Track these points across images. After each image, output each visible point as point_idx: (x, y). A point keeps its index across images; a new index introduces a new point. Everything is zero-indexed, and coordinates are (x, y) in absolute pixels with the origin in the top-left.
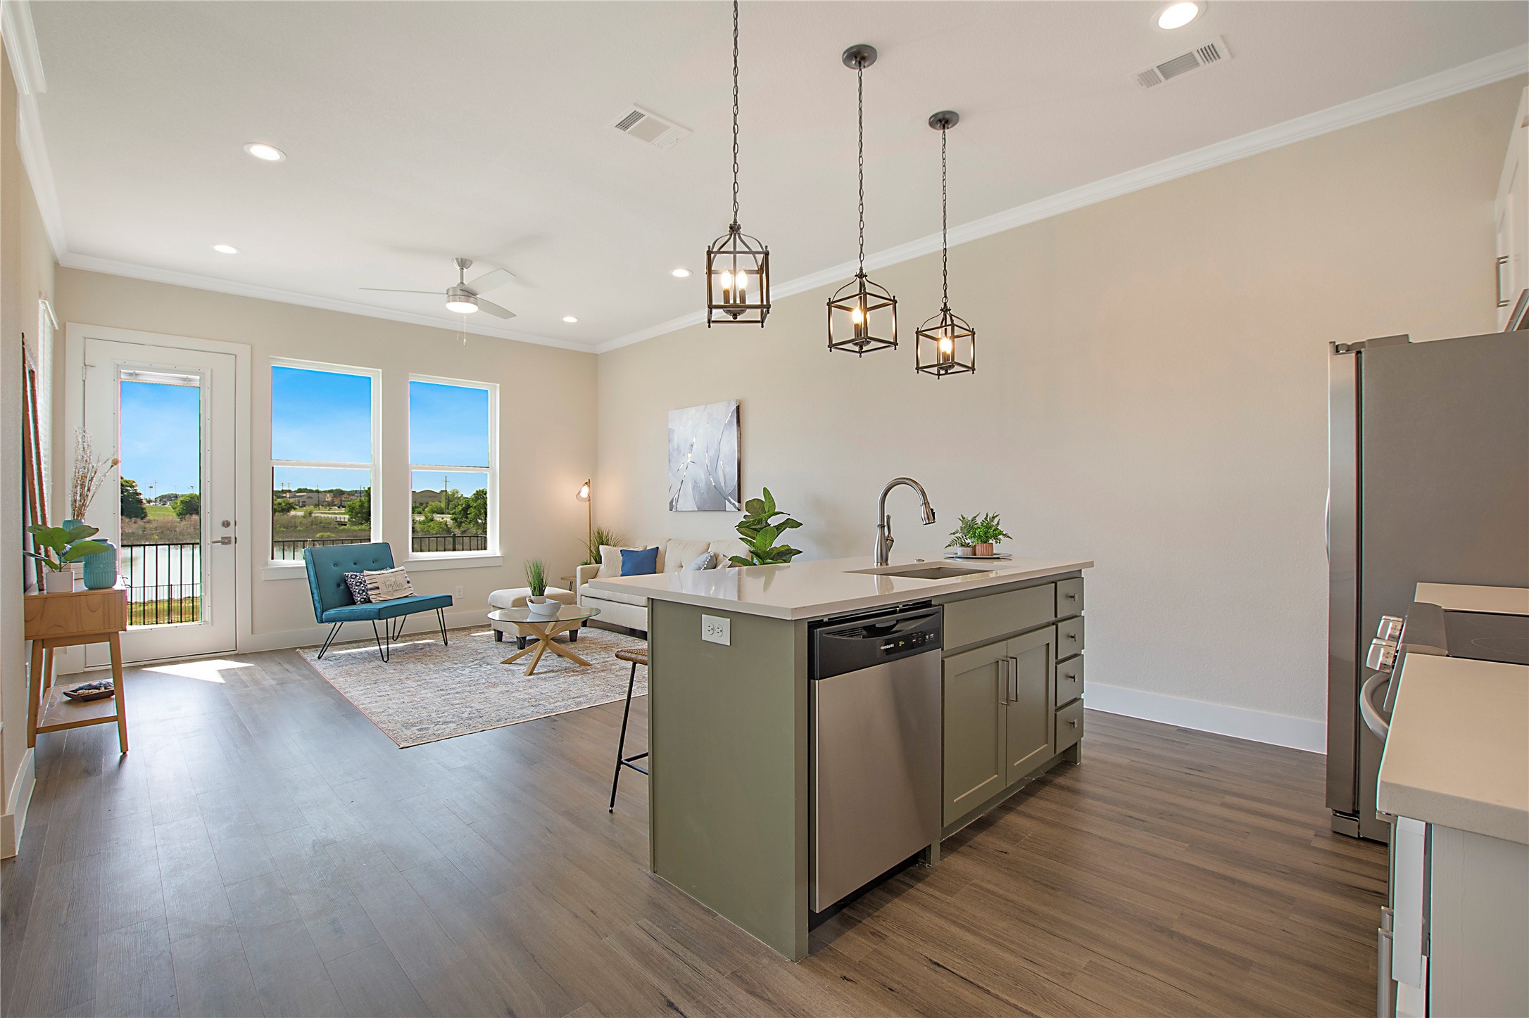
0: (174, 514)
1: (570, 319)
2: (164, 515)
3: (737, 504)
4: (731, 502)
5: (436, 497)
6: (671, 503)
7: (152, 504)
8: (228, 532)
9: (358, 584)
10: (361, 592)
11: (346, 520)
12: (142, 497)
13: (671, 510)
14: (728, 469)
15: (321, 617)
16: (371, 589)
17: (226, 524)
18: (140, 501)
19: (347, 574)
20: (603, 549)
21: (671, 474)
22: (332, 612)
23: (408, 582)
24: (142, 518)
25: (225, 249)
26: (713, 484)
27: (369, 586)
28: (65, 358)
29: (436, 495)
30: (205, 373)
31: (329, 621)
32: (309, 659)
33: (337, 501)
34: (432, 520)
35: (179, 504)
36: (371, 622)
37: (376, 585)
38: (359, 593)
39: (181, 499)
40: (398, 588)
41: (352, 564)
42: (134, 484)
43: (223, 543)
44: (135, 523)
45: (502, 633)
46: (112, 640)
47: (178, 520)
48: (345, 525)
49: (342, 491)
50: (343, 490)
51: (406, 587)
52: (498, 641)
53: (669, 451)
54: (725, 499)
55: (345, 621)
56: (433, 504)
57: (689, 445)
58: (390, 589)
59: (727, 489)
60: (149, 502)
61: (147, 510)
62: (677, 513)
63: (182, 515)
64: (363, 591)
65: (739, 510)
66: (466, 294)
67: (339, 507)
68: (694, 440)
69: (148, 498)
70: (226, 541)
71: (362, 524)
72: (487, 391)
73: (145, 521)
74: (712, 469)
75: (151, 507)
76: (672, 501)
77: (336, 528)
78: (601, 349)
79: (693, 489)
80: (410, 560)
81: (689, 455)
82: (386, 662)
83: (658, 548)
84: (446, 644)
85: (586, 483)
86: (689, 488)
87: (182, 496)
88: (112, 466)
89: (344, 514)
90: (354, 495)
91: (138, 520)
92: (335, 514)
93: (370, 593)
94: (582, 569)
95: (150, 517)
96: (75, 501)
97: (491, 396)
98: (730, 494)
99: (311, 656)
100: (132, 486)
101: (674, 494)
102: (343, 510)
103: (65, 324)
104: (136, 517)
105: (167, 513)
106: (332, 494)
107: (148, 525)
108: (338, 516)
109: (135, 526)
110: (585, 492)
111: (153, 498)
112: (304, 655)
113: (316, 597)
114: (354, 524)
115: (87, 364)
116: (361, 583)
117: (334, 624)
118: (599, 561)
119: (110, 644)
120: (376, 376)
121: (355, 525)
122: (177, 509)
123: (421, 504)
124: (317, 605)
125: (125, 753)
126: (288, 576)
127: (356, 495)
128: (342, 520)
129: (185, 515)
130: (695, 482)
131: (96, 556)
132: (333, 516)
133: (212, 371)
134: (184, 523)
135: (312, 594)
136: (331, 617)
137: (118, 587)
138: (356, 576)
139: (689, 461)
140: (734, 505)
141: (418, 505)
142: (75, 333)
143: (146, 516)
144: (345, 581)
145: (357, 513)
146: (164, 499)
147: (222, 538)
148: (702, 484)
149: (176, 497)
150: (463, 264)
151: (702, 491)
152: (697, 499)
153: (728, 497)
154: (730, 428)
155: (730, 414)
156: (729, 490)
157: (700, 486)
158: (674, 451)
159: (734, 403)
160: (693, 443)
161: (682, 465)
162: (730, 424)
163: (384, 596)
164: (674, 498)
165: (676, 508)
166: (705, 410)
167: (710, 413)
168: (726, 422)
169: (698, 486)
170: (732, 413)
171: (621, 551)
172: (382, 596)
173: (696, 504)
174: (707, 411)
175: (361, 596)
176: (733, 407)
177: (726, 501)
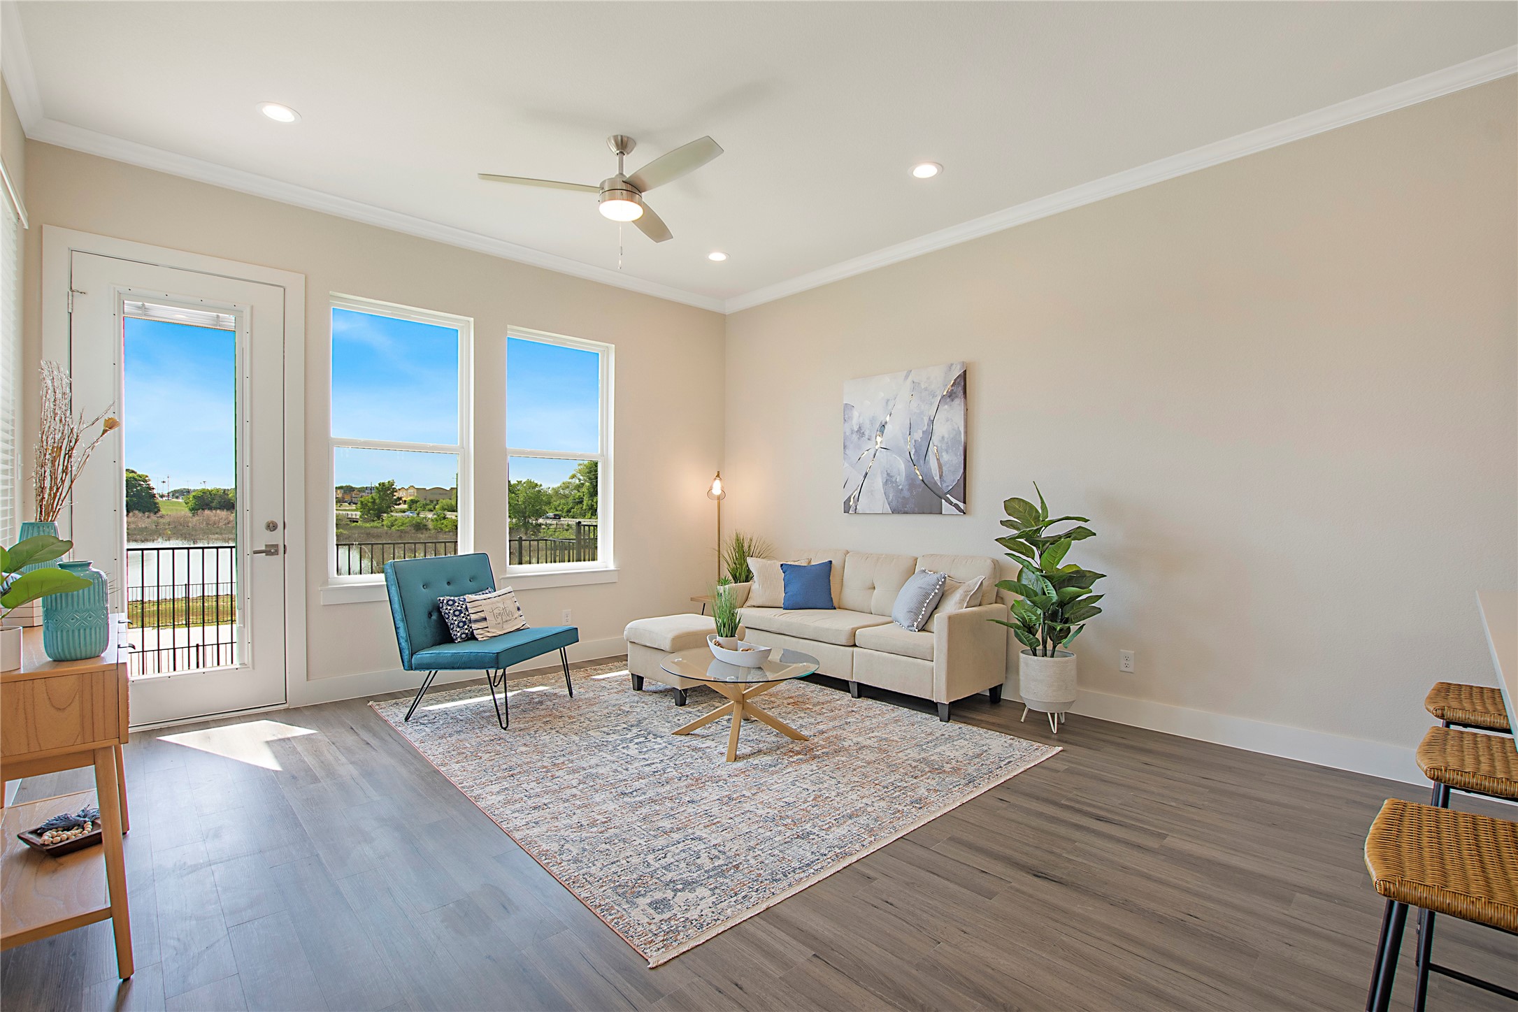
0: (187, 509)
1: (717, 257)
2: (177, 510)
3: (961, 505)
4: (951, 503)
5: (446, 494)
6: (847, 503)
7: (164, 499)
8: (275, 538)
9: (457, 613)
10: (461, 624)
11: (358, 517)
12: (155, 491)
13: (846, 511)
14: (945, 457)
15: (410, 661)
16: (476, 621)
17: (272, 527)
18: (154, 496)
19: (442, 598)
20: (752, 562)
21: (846, 465)
22: (426, 655)
23: (519, 609)
24: (155, 513)
25: (278, 113)
26: (921, 477)
27: (473, 617)
28: (41, 278)
29: (444, 492)
30: (242, 312)
31: (421, 667)
32: (392, 722)
33: (347, 498)
34: (444, 518)
35: (191, 499)
36: (485, 671)
37: (482, 615)
38: (459, 627)
39: (194, 494)
40: (508, 618)
41: (446, 584)
42: (147, 478)
43: (268, 553)
44: (148, 517)
45: (642, 678)
46: (99, 761)
47: (191, 515)
48: (357, 522)
49: (352, 487)
50: (354, 486)
51: (516, 615)
52: (638, 690)
53: (845, 433)
54: (942, 498)
55: (441, 668)
56: (444, 501)
57: (877, 426)
58: (499, 620)
59: (944, 485)
60: (162, 496)
61: (160, 505)
62: (856, 516)
63: (194, 510)
64: (465, 623)
65: (964, 513)
66: (629, 188)
67: (349, 504)
68: (888, 419)
69: (160, 492)
70: (271, 551)
71: (373, 521)
72: (598, 354)
73: (158, 515)
74: (919, 456)
75: (164, 502)
76: (848, 501)
77: (348, 524)
78: (730, 307)
79: (886, 483)
80: (508, 576)
81: (879, 439)
82: (505, 729)
83: (831, 562)
84: (571, 694)
85: (718, 476)
86: (877, 482)
87: (194, 491)
88: (105, 431)
89: (354, 510)
90: (364, 492)
91: (152, 514)
92: (346, 510)
93: (474, 626)
95: (163, 512)
96: (43, 488)
97: (603, 362)
98: (948, 492)
99: (394, 714)
100: (142, 481)
101: (852, 489)
102: (354, 507)
103: (42, 227)
104: (149, 511)
105: (179, 508)
106: (342, 491)
107: (161, 520)
108: (349, 513)
109: (144, 521)
110: (716, 487)
111: (165, 493)
112: (384, 713)
113: (402, 633)
114: (365, 521)
115: (73, 288)
116: (461, 612)
117: (428, 671)
118: (748, 577)
119: (95, 767)
120: (465, 329)
121: (367, 522)
122: (190, 504)
123: (432, 501)
124: (404, 644)
125: (127, 980)
126: (359, 599)
127: (367, 491)
128: (354, 517)
129: (197, 510)
130: (888, 474)
131: (67, 595)
132: (344, 512)
133: (252, 307)
134: (196, 518)
135: (396, 628)
136: (425, 662)
137: (110, 656)
138: (454, 602)
139: (877, 447)
140: (956, 506)
141: (428, 502)
142: (57, 242)
143: (159, 510)
144: (438, 609)
145: (369, 510)
146: (176, 494)
147: (266, 545)
148: (901, 478)
149: (188, 492)
150: (623, 145)
151: (900, 487)
152: (891, 498)
153: (948, 496)
154: (953, 401)
155: (952, 382)
156: (948, 486)
157: (898, 480)
158: (852, 433)
159: (959, 367)
160: (886, 423)
161: (866, 453)
162: (951, 395)
163: (493, 630)
164: (853, 496)
165: (856, 509)
166: (907, 377)
167: (915, 381)
168: (945, 393)
169: (894, 480)
170: (955, 380)
171: (782, 565)
172: (490, 630)
173: (889, 504)
174: (910, 379)
175: (462, 631)
176: (957, 372)
177: (943, 501)
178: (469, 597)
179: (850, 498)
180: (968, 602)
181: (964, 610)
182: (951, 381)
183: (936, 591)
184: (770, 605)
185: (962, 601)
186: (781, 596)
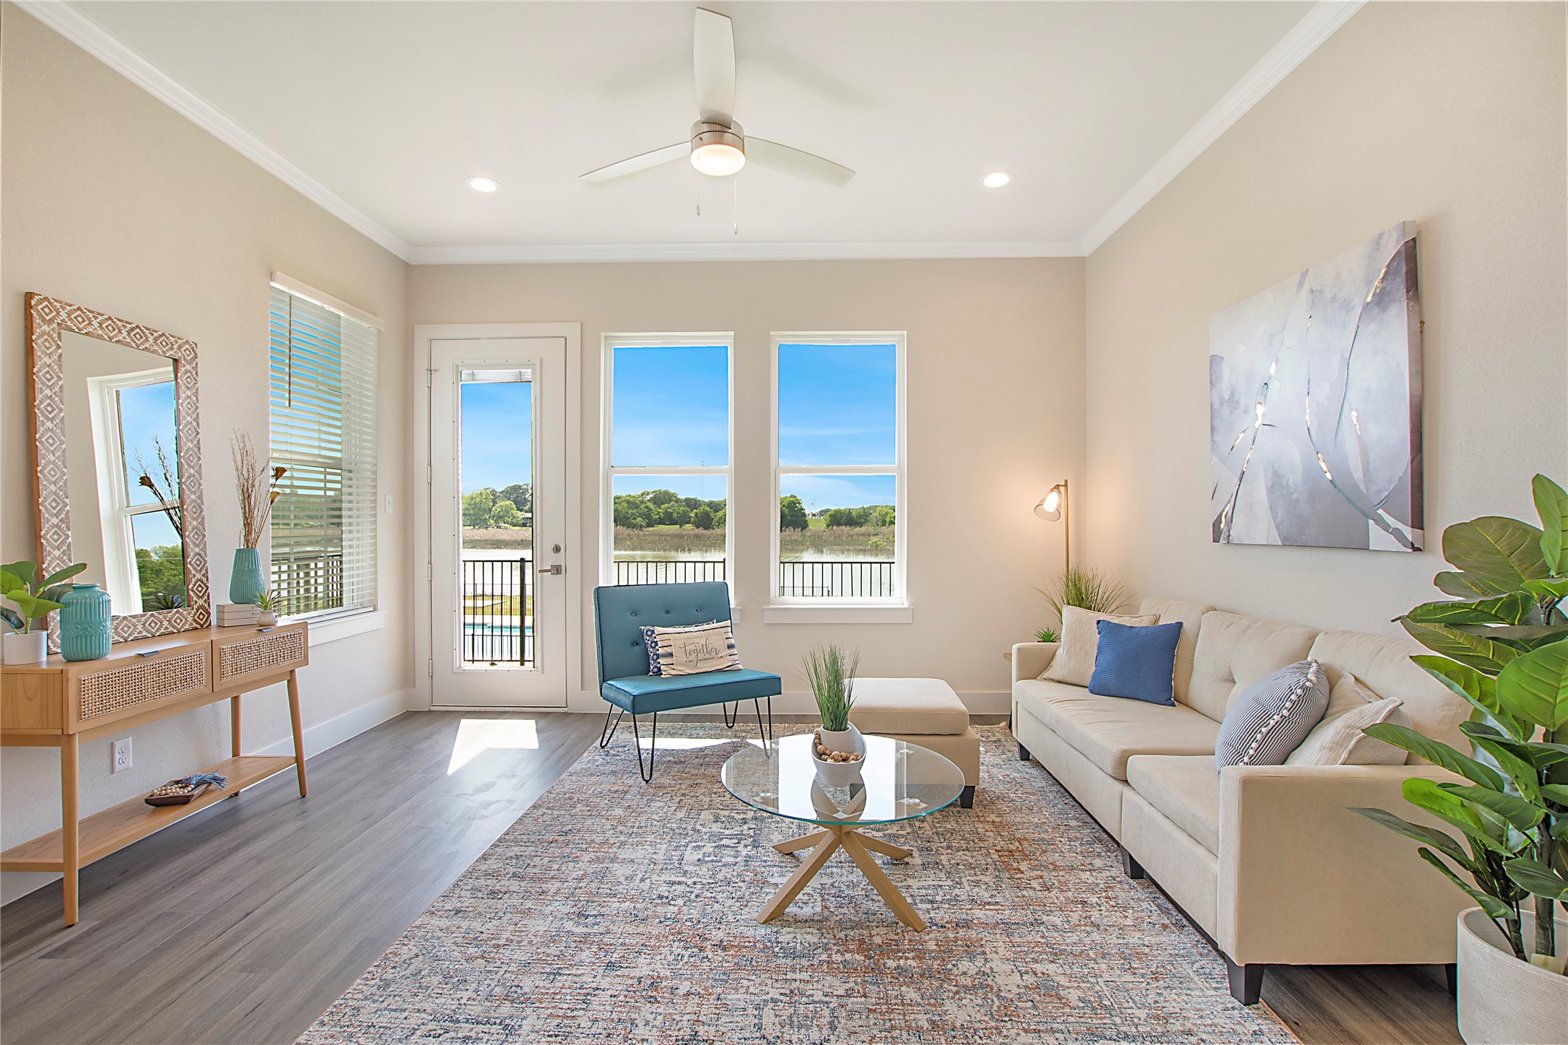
1: (997, 180)
2: (819, 525)
3: (1408, 532)
4: (1386, 527)
6: (1216, 524)
8: (558, 559)
13: (1216, 540)
14: (1373, 431)
15: (602, 689)
19: (643, 628)
21: (1215, 460)
23: (730, 647)
25: (483, 185)
26: (1328, 476)
27: (661, 651)
28: (413, 364)
37: (668, 650)
38: (653, 660)
40: (708, 656)
47: (827, 530)
51: (724, 655)
53: (1212, 405)
54: (1367, 516)
57: (1258, 385)
58: (693, 657)
59: (1373, 489)
60: (811, 515)
61: (809, 522)
62: (1230, 548)
63: (830, 525)
64: (656, 656)
65: (1416, 549)
68: (1272, 370)
70: (557, 570)
73: (807, 530)
74: (1325, 438)
75: (812, 519)
76: (1218, 521)
79: (1271, 491)
80: (771, 606)
81: (1260, 409)
82: (646, 782)
83: (1180, 625)
85: (1057, 487)
86: (1258, 490)
91: (802, 529)
93: (661, 661)
94: (1019, 650)
95: (810, 527)
98: (1383, 504)
100: (799, 504)
101: (1223, 502)
103: (413, 327)
104: (798, 526)
105: (821, 524)
107: (808, 534)
110: (1052, 502)
111: (813, 513)
115: (432, 368)
120: (731, 344)
122: (828, 521)
124: (600, 671)
129: (832, 525)
130: (1277, 475)
134: (830, 532)
139: (1257, 424)
140: (1397, 535)
142: (423, 333)
143: (807, 525)
146: (820, 513)
147: (552, 567)
148: (1294, 478)
151: (1295, 496)
152: (1280, 516)
153: (1380, 511)
154: (1384, 311)
155: (1383, 271)
156: (1379, 492)
157: (1290, 483)
158: (1222, 404)
159: (1395, 235)
160: (1270, 377)
161: (1242, 436)
162: (1381, 299)
163: (679, 668)
164: (1224, 514)
165: (1229, 536)
166: (1300, 285)
167: (1315, 288)
168: (1369, 299)
169: (1284, 483)
170: (1388, 266)
171: (1098, 622)
172: (675, 668)
173: (1278, 528)
174: (1306, 287)
175: (655, 664)
176: (1392, 247)
177: (1371, 522)
178: (658, 630)
179: (1220, 516)
180: (1351, 752)
181: (1339, 767)
182: (1380, 270)
183: (1285, 712)
184: (1074, 681)
185: (1336, 745)
186: (1089, 670)
